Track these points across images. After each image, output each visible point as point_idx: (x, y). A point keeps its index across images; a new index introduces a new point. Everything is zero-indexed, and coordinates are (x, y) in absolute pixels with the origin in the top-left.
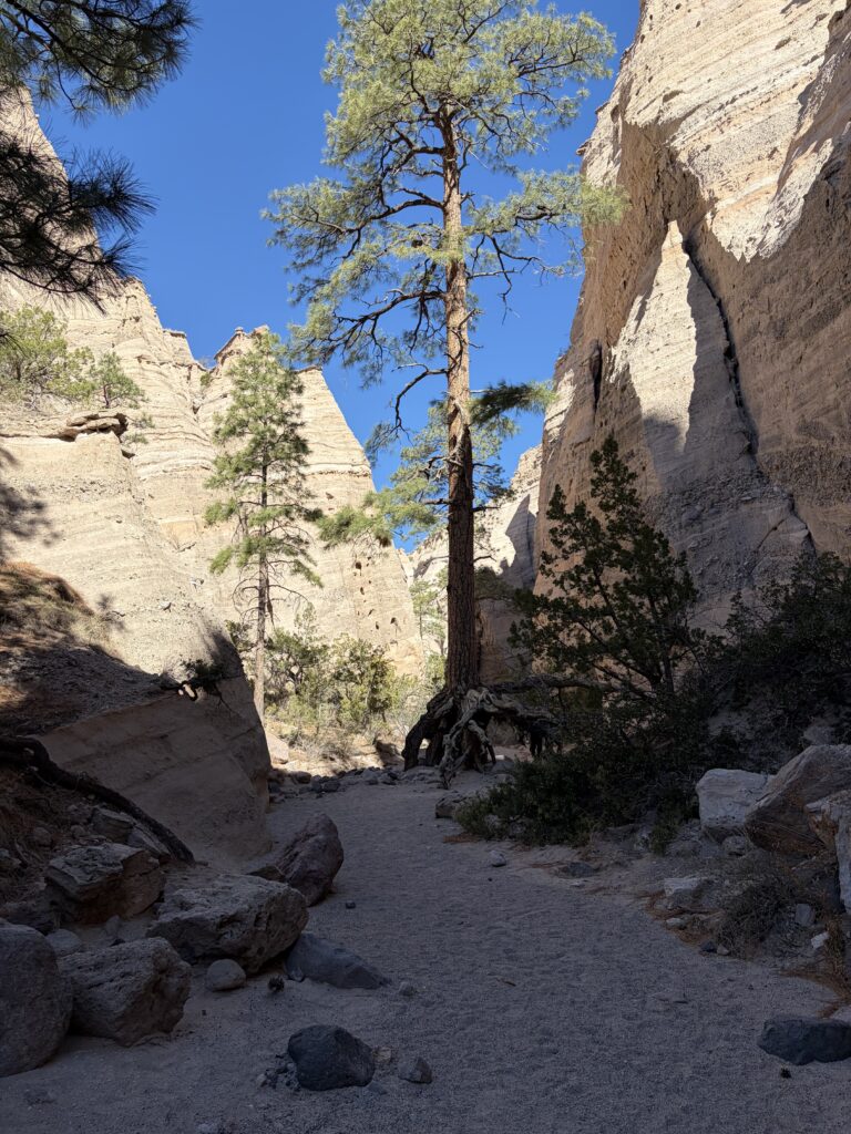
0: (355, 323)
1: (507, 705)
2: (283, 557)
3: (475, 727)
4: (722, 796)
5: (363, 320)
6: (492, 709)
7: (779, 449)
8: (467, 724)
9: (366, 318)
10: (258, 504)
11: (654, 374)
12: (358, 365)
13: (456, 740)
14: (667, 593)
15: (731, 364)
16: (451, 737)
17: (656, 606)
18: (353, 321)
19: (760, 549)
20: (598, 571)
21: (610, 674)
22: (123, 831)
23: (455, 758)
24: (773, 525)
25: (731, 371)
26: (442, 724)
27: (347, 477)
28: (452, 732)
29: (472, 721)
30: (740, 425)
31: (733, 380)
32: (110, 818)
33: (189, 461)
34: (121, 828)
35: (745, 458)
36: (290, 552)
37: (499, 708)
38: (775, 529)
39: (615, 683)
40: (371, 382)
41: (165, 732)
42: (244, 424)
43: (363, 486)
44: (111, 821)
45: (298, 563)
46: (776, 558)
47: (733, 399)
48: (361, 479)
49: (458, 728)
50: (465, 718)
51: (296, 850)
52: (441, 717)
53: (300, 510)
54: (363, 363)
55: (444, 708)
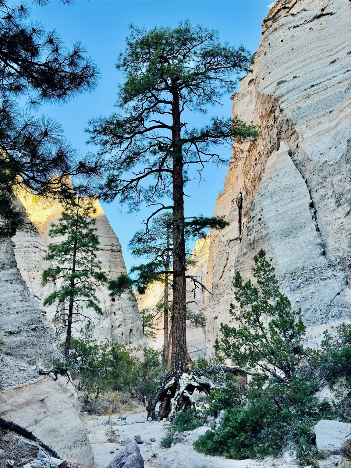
0: (128, 183)
1: (204, 382)
2: (83, 298)
3: (187, 394)
4: (327, 434)
5: (131, 182)
6: (195, 384)
7: (339, 254)
8: (183, 392)
9: (134, 180)
10: (70, 269)
11: (276, 213)
12: (127, 202)
13: (178, 401)
14: (292, 327)
15: (313, 211)
16: (175, 400)
17: (286, 334)
18: (127, 182)
19: (332, 304)
20: (258, 316)
21: (266, 369)
22: (35, 451)
23: (177, 411)
24: (338, 292)
25: (313, 214)
26: (169, 392)
27: (109, 252)
28: (175, 397)
29: (185, 391)
30: (319, 241)
31: (314, 218)
32: (28, 444)
33: (27, 243)
34: (33, 449)
35: (322, 257)
36: (86, 295)
37: (199, 383)
38: (339, 294)
39: (268, 374)
40: (133, 210)
41: (43, 397)
42: (65, 227)
43: (117, 257)
44: (29, 446)
45: (90, 301)
46: (340, 309)
47: (314, 227)
48: (116, 253)
49: (179, 394)
50: (182, 388)
51: (123, 461)
52: (168, 388)
53: (92, 273)
54: (130, 201)
55: (170, 383)
